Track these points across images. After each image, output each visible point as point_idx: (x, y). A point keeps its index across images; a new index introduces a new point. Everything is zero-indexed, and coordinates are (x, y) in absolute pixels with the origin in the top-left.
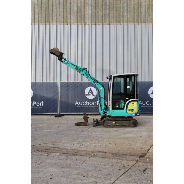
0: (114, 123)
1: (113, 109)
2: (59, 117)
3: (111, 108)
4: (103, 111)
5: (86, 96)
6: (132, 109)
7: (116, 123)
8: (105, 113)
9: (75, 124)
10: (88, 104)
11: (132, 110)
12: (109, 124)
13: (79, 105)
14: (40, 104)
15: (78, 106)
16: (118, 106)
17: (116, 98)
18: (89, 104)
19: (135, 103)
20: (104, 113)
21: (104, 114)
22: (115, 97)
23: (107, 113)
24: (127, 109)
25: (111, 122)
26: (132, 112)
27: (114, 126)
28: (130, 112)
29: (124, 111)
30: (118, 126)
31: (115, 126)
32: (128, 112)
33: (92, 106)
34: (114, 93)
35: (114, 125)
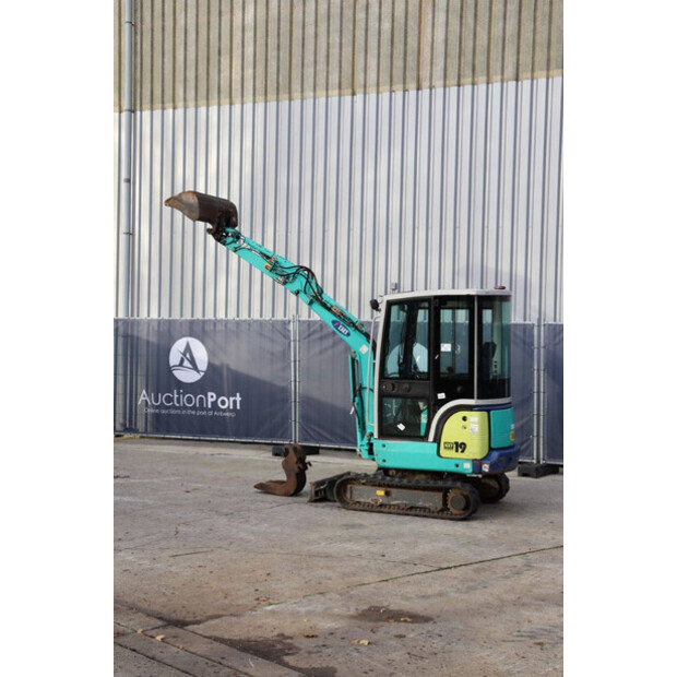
6: (460, 442)
11: (461, 446)
19: (475, 418)
24: (437, 439)
26: (459, 455)
28: (452, 453)
29: (429, 447)
32: (443, 452)
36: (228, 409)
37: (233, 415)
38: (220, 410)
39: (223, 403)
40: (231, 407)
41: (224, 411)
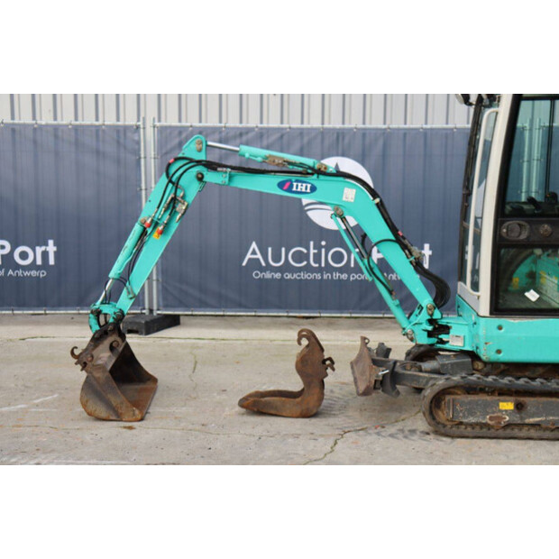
0: (507, 405)
1: (497, 309)
2: (148, 333)
3: (484, 306)
4: (424, 316)
5: (309, 213)
7: (519, 407)
8: (438, 329)
9: (243, 403)
10: (317, 258)
12: (472, 413)
13: (268, 268)
14: (34, 255)
15: (262, 269)
16: (532, 296)
17: (523, 236)
18: (327, 257)
20: (430, 334)
21: (433, 340)
22: (519, 231)
23: (452, 332)
25: (488, 398)
27: (508, 432)
30: (533, 433)
31: (516, 432)
33: (341, 270)
34: (509, 199)
35: (508, 425)
36: (33, 266)
37: (43, 274)
38: (18, 267)
39: (24, 256)
40: (39, 262)
41: (25, 268)
